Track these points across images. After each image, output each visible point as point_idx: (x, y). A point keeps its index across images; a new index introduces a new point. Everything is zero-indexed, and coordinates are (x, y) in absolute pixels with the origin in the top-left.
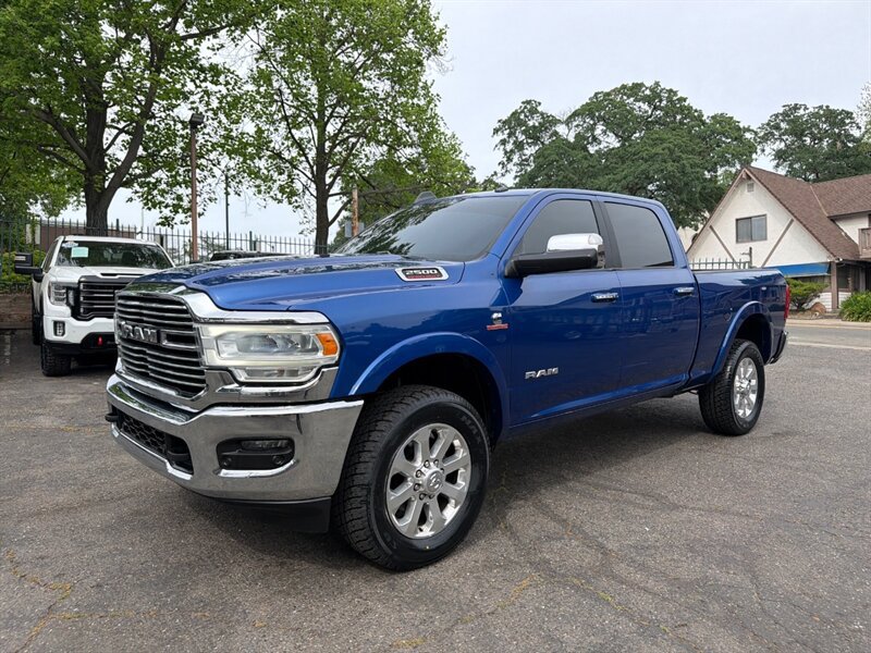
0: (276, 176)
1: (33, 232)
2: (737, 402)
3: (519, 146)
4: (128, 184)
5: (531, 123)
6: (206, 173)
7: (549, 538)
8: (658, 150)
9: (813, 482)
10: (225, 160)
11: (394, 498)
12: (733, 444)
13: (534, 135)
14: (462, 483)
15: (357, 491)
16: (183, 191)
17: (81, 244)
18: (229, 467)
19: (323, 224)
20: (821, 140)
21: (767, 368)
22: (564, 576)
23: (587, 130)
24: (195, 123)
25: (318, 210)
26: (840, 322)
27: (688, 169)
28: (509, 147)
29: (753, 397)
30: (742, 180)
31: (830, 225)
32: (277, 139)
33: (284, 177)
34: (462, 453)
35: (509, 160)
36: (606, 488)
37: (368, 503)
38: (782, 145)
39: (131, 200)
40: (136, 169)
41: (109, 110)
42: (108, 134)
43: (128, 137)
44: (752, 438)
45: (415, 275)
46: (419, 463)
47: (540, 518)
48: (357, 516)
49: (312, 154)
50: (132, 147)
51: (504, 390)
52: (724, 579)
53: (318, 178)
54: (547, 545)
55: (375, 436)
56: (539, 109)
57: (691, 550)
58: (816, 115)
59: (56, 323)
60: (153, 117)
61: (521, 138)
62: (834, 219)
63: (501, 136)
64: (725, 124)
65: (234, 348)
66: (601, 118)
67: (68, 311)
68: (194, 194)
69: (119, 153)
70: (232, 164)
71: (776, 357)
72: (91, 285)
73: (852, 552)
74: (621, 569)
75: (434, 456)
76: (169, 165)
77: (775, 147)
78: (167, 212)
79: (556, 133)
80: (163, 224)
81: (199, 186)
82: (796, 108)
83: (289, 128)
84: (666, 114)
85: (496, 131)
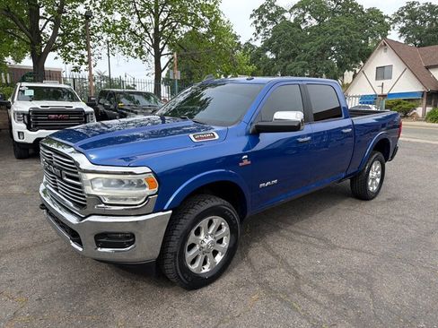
0: (133, 43)
1: (6, 78)
2: (370, 183)
3: (264, 24)
4: (54, 50)
5: (270, 12)
6: (95, 43)
7: (270, 267)
8: (338, 28)
9: (406, 232)
10: (105, 36)
11: (189, 255)
12: (366, 205)
13: (272, 18)
14: (225, 243)
15: (169, 256)
16: (85, 53)
17: (30, 88)
18: (102, 247)
19: (158, 70)
20: (425, 22)
21: (387, 164)
22: (276, 292)
23: (300, 16)
24: (88, 16)
25: (156, 63)
26: (425, 124)
27: (354, 40)
28: (259, 25)
29: (378, 180)
30: (381, 46)
31: (426, 71)
32: (133, 25)
33: (138, 44)
34: (225, 229)
35: (259, 32)
36: (300, 234)
37: (175, 261)
38: (404, 25)
39: (56, 58)
40: (58, 40)
41: (41, 9)
42: (41, 22)
43: (52, 23)
44: (376, 202)
45: (200, 138)
46: (202, 237)
47: (266, 254)
48: (170, 268)
49: (152, 32)
50: (55, 28)
51: (248, 195)
52: (357, 294)
53: (155, 46)
54: (267, 272)
55: (179, 227)
56: (275, 4)
57: (341, 275)
58: (423, 8)
59: (19, 133)
60: (66, 12)
61: (265, 20)
62: (427, 68)
63: (254, 19)
64: (375, 14)
65: (101, 185)
66: (308, 10)
67: (25, 126)
68: (89, 55)
69: (48, 31)
70: (109, 39)
71: (392, 157)
72: (36, 112)
73: (422, 278)
74: (305, 288)
75: (210, 232)
76: (76, 38)
77: (400, 26)
78: (76, 64)
79: (284, 17)
80: (74, 71)
81: (92, 51)
82: (414, 3)
83: (139, 18)
84: (344, 7)
85: (252, 16)
